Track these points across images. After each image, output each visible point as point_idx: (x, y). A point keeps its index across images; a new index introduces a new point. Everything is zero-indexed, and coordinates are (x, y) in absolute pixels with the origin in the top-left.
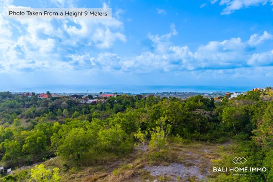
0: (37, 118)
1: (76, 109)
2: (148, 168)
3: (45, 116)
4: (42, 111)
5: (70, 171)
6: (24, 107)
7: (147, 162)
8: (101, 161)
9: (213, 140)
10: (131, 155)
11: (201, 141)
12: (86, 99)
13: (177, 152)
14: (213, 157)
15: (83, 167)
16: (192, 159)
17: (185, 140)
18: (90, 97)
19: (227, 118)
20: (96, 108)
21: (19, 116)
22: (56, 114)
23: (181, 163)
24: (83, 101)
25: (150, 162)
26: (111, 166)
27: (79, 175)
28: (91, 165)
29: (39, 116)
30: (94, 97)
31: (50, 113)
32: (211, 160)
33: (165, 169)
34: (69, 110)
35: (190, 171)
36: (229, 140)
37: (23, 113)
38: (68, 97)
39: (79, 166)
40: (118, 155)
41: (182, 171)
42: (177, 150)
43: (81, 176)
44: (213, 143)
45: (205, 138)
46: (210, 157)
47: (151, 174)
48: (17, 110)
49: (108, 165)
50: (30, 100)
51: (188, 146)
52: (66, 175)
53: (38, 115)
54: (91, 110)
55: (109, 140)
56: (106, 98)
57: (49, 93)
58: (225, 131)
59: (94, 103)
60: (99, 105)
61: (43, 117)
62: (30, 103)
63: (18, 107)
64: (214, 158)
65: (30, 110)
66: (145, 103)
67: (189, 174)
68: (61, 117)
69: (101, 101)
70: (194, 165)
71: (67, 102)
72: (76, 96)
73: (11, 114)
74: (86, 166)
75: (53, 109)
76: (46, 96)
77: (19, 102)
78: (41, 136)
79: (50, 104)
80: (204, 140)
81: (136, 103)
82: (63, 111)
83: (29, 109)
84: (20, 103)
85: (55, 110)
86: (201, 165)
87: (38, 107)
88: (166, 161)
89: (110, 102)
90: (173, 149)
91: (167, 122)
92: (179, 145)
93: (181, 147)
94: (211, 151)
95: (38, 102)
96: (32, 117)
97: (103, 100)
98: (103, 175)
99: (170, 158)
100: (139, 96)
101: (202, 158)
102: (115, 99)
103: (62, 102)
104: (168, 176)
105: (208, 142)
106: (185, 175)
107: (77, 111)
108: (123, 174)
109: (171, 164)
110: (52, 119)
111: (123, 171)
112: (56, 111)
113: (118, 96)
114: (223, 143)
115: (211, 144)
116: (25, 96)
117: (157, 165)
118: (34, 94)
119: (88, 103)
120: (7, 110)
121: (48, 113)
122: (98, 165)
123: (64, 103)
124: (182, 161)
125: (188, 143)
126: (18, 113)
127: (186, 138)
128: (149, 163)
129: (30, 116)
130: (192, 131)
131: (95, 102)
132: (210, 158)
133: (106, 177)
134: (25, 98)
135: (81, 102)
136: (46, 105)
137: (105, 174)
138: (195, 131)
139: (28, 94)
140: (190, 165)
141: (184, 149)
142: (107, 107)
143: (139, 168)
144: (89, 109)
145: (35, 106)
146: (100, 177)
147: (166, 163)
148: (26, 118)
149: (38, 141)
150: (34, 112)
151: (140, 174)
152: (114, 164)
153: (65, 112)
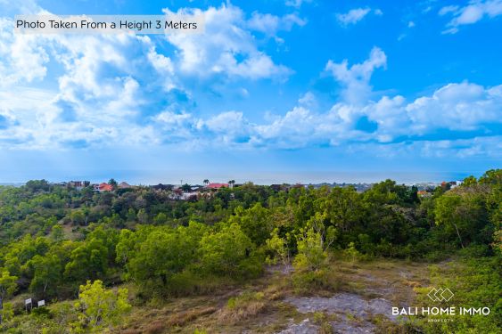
0: (91, 225)
1: (160, 208)
2: (291, 300)
3: (106, 222)
4: (101, 213)
5: (148, 304)
6: (69, 207)
7: (290, 291)
8: (204, 289)
9: (418, 256)
10: (260, 280)
11: (393, 257)
12: (179, 192)
13: (347, 276)
14: (418, 284)
15: (173, 299)
16: (376, 287)
17: (364, 256)
18: (187, 188)
19: (445, 216)
20: (196, 207)
21: (61, 222)
22: (125, 219)
23: (356, 293)
24: (173, 196)
25: (297, 290)
26: (224, 296)
27: (164, 309)
28: (187, 295)
29: (95, 221)
30: (193, 189)
31: (114, 216)
32: (414, 289)
33: (324, 301)
34: (148, 212)
35: (373, 306)
36: (449, 257)
37: (68, 217)
38: (147, 189)
39: (165, 296)
40: (236, 280)
41: (357, 306)
42: (347, 272)
43: (167, 313)
44: (418, 261)
45: (401, 252)
46: (411, 283)
47: (298, 310)
48: (57, 211)
49: (217, 295)
50: (80, 195)
51: (368, 265)
52: (141, 310)
53: (94, 219)
54: (187, 211)
55: (220, 251)
56: (214, 190)
57: (113, 183)
58: (440, 241)
59: (193, 199)
60: (201, 203)
61: (103, 224)
62: (80, 199)
63: (59, 206)
64: (420, 286)
65: (81, 211)
66: (286, 199)
67: (370, 311)
68: (133, 222)
69: (205, 196)
70: (380, 297)
71: (144, 197)
72: (161, 186)
73: (46, 218)
74: (176, 297)
75: (121, 210)
76: (109, 188)
77: (62, 198)
78: (98, 248)
79: (115, 201)
80: (401, 257)
81: (271, 198)
82: (137, 212)
83: (79, 210)
84: (63, 200)
85: (124, 210)
86: (394, 298)
87: (95, 205)
88: (327, 288)
89: (223, 198)
90: (340, 271)
91: (327, 222)
92: (351, 263)
93: (354, 267)
94: (414, 275)
95: (94, 197)
96: (83, 224)
97: (209, 194)
98: (208, 309)
99: (334, 284)
100: (276, 188)
101: (395, 285)
102: (231, 192)
103: (135, 197)
104: (331, 313)
105: (408, 260)
106: (362, 312)
107: (163, 212)
108: (245, 308)
109: (337, 295)
110: (117, 226)
111: (245, 303)
112: (125, 213)
113: (237, 186)
114: (436, 261)
115: (414, 263)
116: (71, 187)
117: (309, 295)
118: (87, 184)
119: (182, 198)
120: (40, 211)
121: (111, 216)
122: (198, 295)
123: (140, 198)
124: (358, 291)
125: (369, 261)
126: (60, 217)
127: (364, 253)
128: (294, 293)
129: (80, 222)
130: (376, 240)
131: (195, 197)
132: (412, 286)
133: (214, 314)
134: (72, 191)
135: (170, 196)
136: (109, 203)
137: (212, 308)
138: (383, 240)
139: (78, 184)
140: (372, 297)
141: (360, 271)
142: (216, 206)
143: (275, 299)
144: (184, 209)
145: (89, 205)
146: (203, 314)
147: (328, 293)
148: (72, 225)
149: (92, 257)
150: (87, 214)
151: (276, 309)
152: (229, 294)
153: (141, 213)
